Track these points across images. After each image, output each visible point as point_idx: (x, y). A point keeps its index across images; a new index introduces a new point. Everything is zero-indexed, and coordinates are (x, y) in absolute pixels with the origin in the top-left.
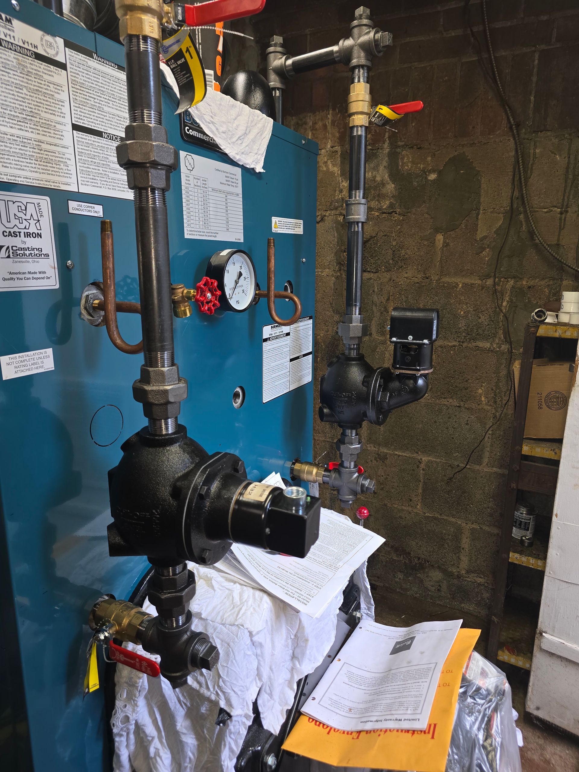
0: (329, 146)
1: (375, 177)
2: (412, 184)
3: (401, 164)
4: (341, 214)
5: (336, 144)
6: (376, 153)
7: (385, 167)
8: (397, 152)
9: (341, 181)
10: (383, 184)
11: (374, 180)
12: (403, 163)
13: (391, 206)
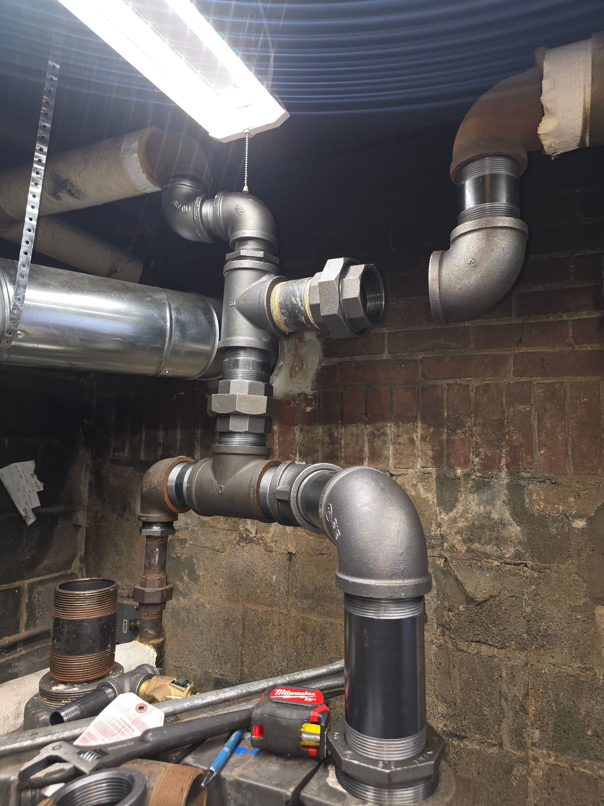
0: (419, 466)
1: (490, 513)
2: (548, 530)
3: (528, 501)
4: (441, 556)
5: (429, 464)
6: (488, 482)
7: (503, 501)
8: (521, 485)
9: (438, 512)
10: (502, 524)
11: (489, 517)
12: (531, 501)
13: (518, 555)
